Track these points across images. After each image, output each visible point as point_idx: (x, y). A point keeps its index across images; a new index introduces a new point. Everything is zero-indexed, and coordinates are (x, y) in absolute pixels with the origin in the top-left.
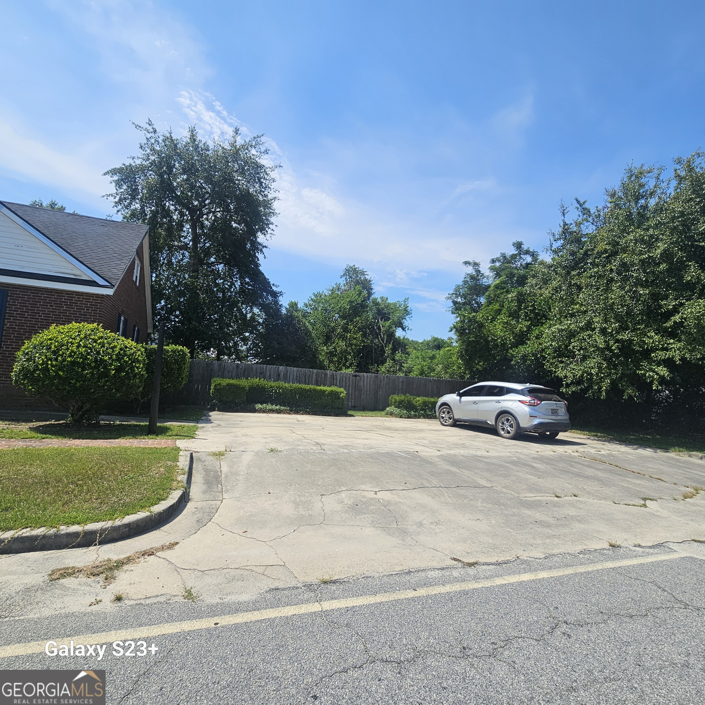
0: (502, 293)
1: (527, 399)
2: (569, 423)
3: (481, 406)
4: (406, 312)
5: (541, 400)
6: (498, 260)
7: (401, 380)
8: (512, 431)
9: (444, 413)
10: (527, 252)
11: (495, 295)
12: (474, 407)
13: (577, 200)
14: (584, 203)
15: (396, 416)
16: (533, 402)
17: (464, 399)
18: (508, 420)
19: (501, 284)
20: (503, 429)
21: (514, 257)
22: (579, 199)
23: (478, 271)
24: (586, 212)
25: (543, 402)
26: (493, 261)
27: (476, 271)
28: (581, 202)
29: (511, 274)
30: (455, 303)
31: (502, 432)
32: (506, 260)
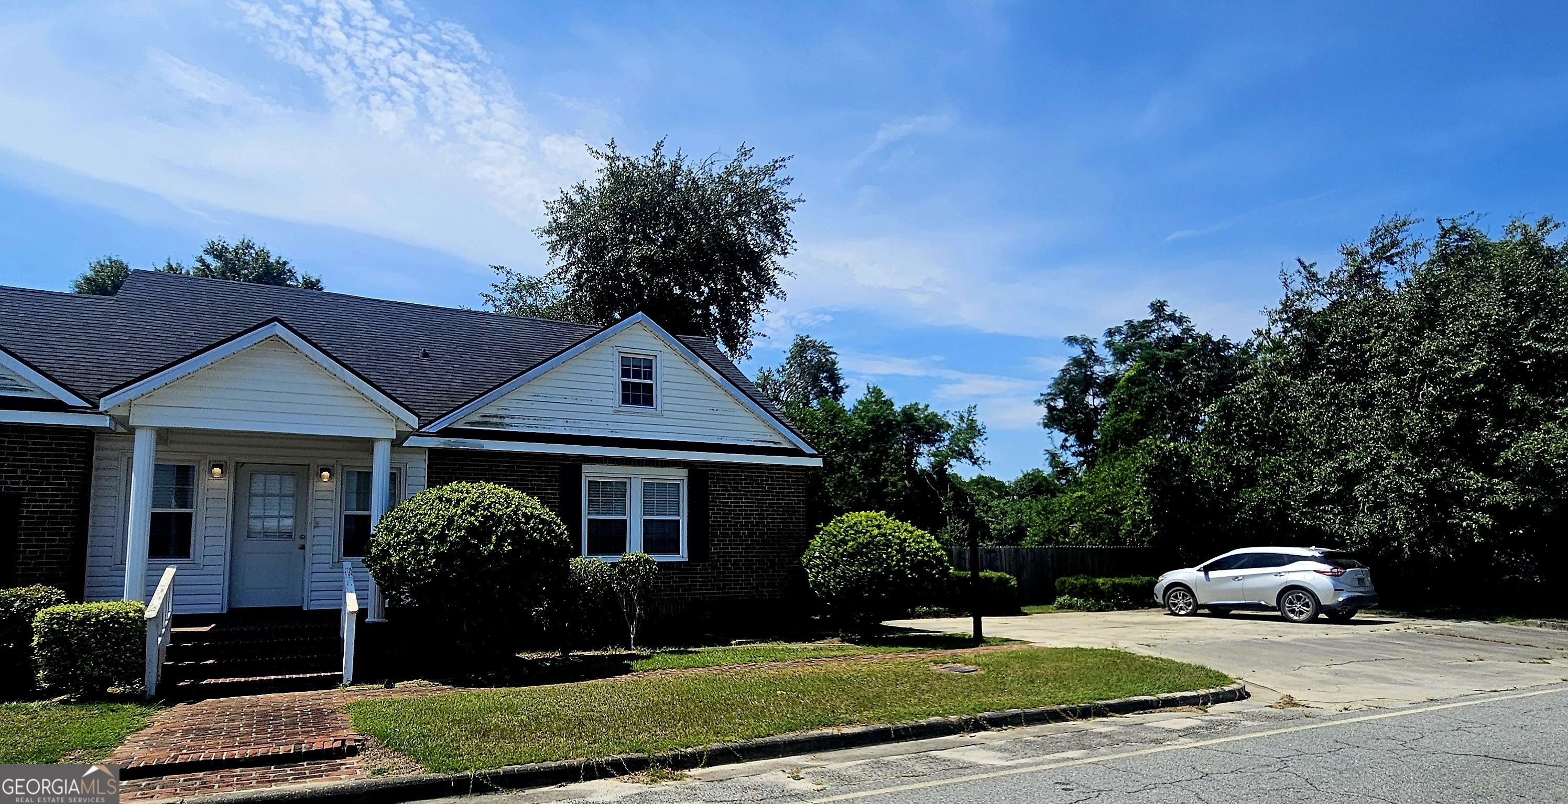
0: (1143, 392)
1: (1327, 568)
2: (1376, 596)
3: (1249, 583)
4: (973, 431)
5: (1345, 567)
6: (1118, 330)
7: (1050, 553)
8: (1308, 612)
9: (1176, 597)
10: (1172, 317)
11: (1130, 396)
12: (1236, 584)
13: (1299, 261)
14: (1311, 266)
15: (1079, 609)
16: (1336, 570)
17: (1213, 574)
18: (1299, 599)
19: (1140, 375)
20: (1293, 611)
21: (1146, 324)
22: (1302, 259)
23: (1090, 354)
24: (1312, 277)
25: (1348, 570)
26: (1110, 333)
27: (1085, 352)
28: (1307, 264)
29: (1153, 358)
30: (1051, 409)
31: (1292, 615)
32: (1137, 330)
